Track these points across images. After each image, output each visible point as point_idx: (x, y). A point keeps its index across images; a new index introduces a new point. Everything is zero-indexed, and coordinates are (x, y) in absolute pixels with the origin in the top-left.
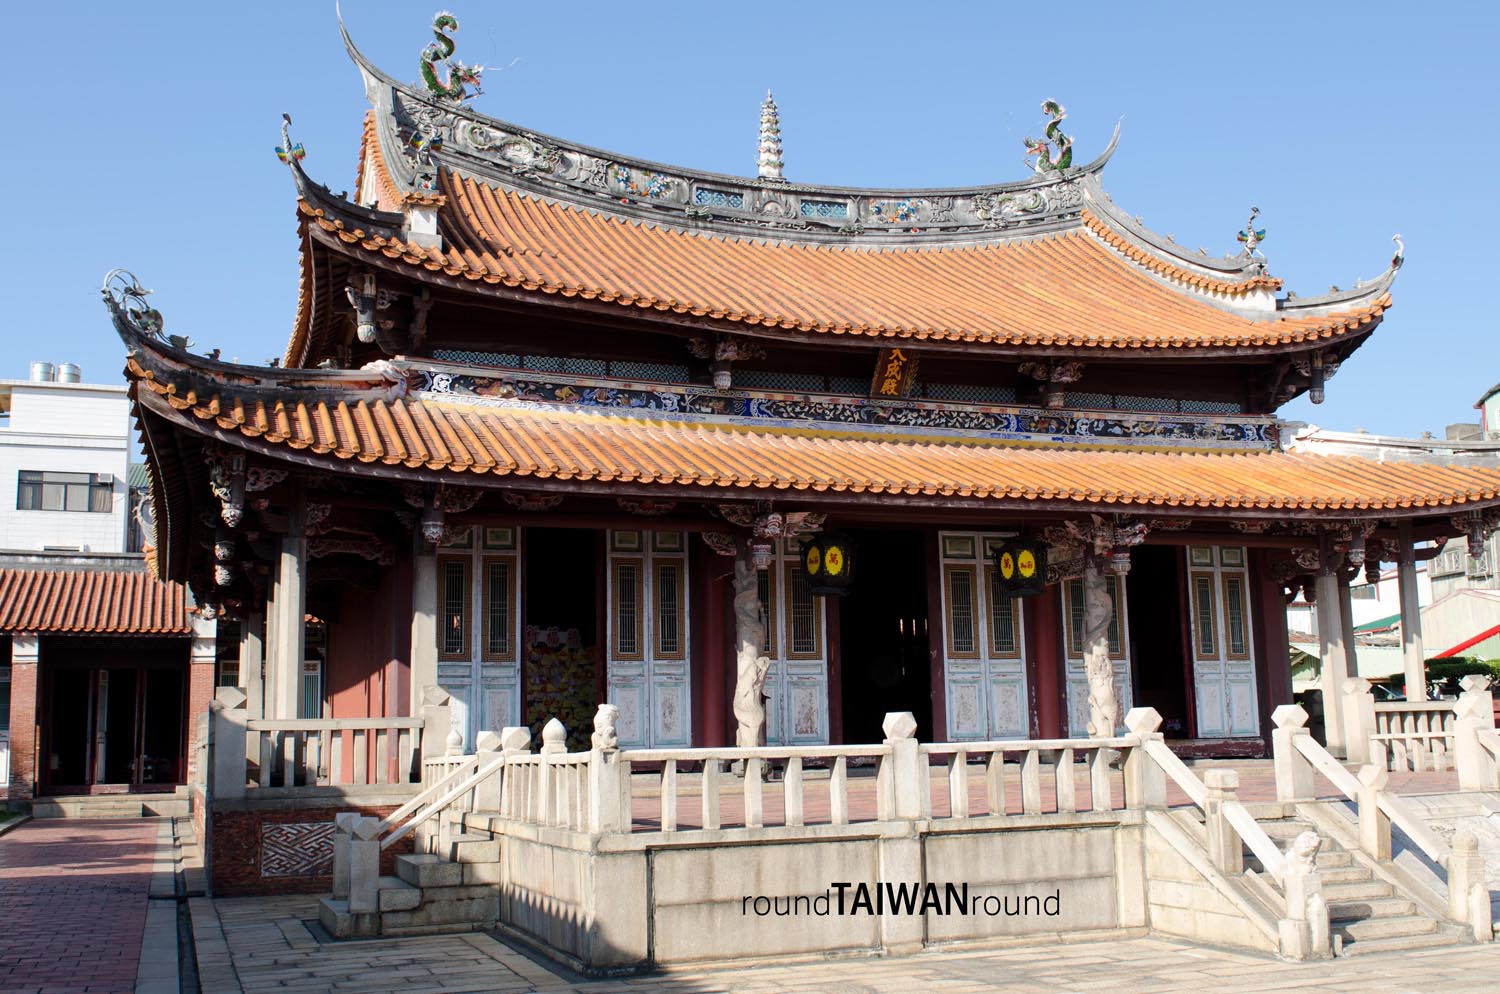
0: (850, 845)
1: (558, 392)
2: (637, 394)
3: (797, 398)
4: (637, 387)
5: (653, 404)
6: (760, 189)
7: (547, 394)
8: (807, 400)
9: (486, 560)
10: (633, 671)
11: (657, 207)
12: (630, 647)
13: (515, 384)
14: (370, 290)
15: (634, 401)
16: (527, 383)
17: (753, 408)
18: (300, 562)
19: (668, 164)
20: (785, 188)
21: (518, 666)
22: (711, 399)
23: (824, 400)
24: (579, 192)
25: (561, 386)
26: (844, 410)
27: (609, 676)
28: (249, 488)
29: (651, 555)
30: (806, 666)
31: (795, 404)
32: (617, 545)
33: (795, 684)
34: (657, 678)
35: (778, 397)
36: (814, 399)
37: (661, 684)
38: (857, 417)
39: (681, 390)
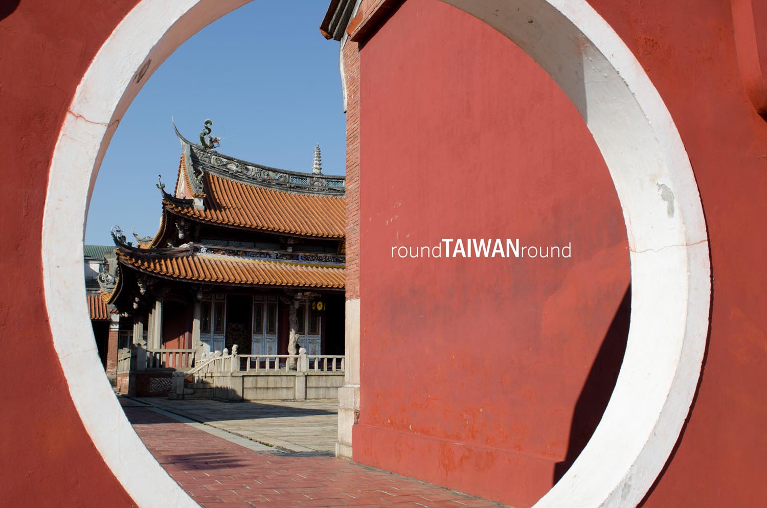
0: (289, 377)
1: (239, 253)
2: (263, 253)
3: (313, 255)
4: (263, 251)
5: (268, 256)
6: (313, 177)
7: (235, 254)
8: (317, 255)
9: (216, 303)
10: (260, 338)
11: (277, 184)
12: (259, 331)
13: (226, 250)
14: (183, 224)
15: (262, 256)
16: (229, 250)
17: (300, 258)
18: (162, 304)
19: (282, 169)
20: (322, 177)
21: (225, 334)
22: (286, 255)
23: (322, 255)
24: (251, 179)
25: (240, 251)
26: (328, 258)
27: (252, 339)
28: (148, 284)
29: (266, 302)
30: (314, 337)
31: (313, 256)
32: (256, 299)
33: (310, 342)
34: (267, 340)
35: (307, 254)
36: (319, 255)
37: (268, 342)
38: (333, 260)
39: (277, 252)
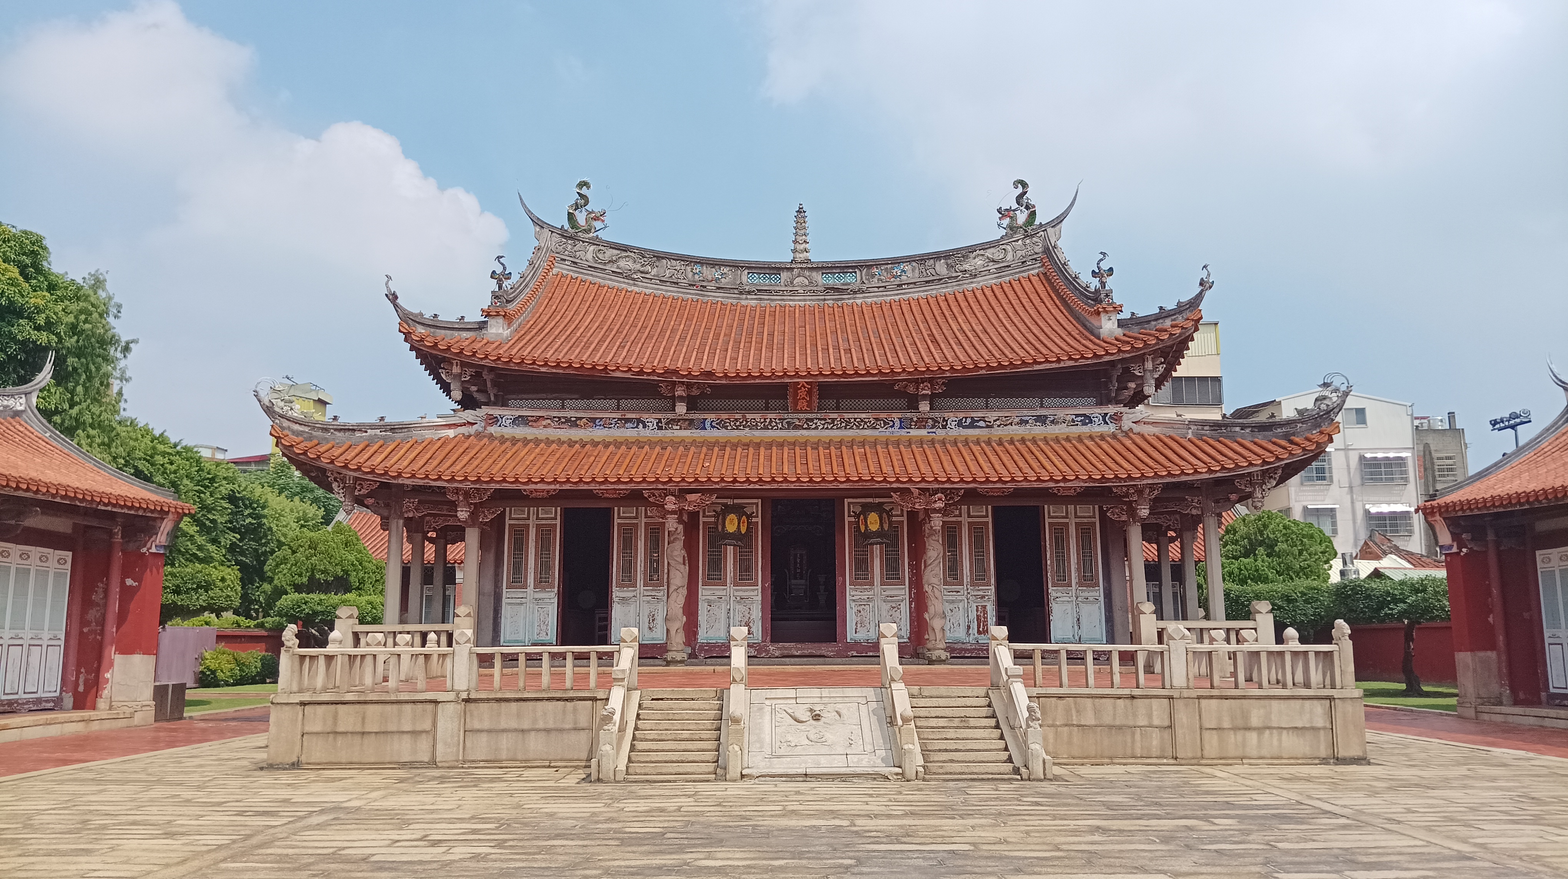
1: (578, 422)
2: (628, 420)
3: (737, 416)
4: (629, 416)
5: (641, 426)
6: (792, 269)
7: (573, 423)
8: (744, 417)
9: (538, 526)
10: (631, 594)
11: (718, 288)
12: (628, 579)
13: (552, 419)
14: (456, 370)
15: (629, 425)
16: (559, 418)
17: (708, 424)
20: (810, 266)
21: (556, 589)
22: (679, 420)
23: (757, 417)
24: (668, 284)
25: (581, 418)
26: (771, 421)
27: (614, 596)
29: (644, 520)
30: (747, 590)
31: (736, 420)
32: (621, 514)
33: (738, 602)
34: (646, 598)
35: (724, 416)
36: (749, 416)
37: (648, 602)
38: (780, 426)
39: (659, 416)
